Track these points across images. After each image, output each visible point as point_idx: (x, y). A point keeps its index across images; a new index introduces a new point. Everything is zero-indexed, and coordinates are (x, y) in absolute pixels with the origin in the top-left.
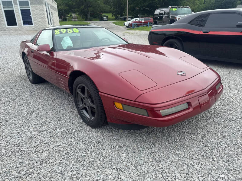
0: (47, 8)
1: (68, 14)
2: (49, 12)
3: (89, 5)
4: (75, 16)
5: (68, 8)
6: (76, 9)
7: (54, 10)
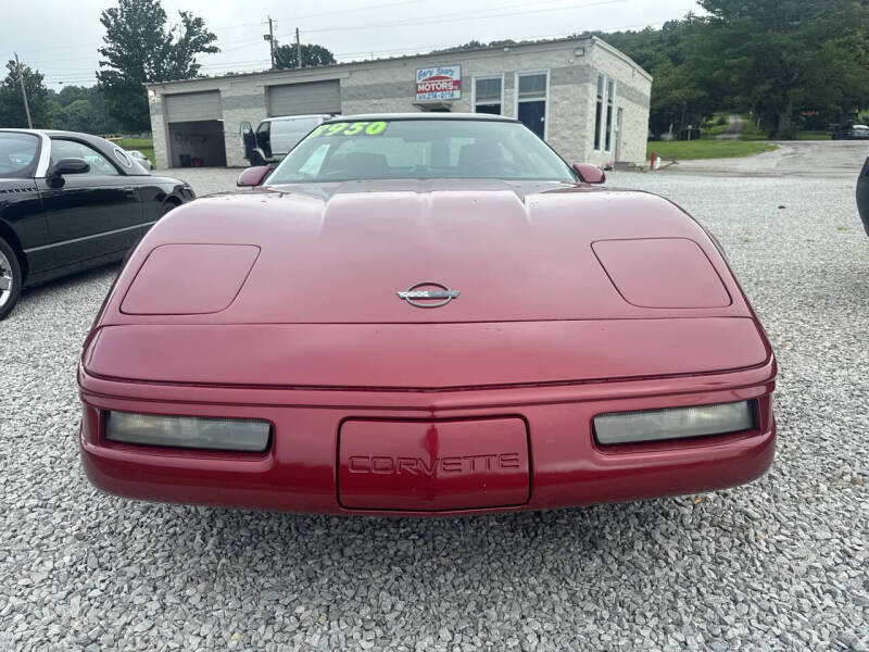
0: (605, 94)
1: (710, 117)
2: (609, 109)
3: (795, 78)
4: (736, 124)
5: (702, 93)
6: (737, 99)
7: (634, 102)
